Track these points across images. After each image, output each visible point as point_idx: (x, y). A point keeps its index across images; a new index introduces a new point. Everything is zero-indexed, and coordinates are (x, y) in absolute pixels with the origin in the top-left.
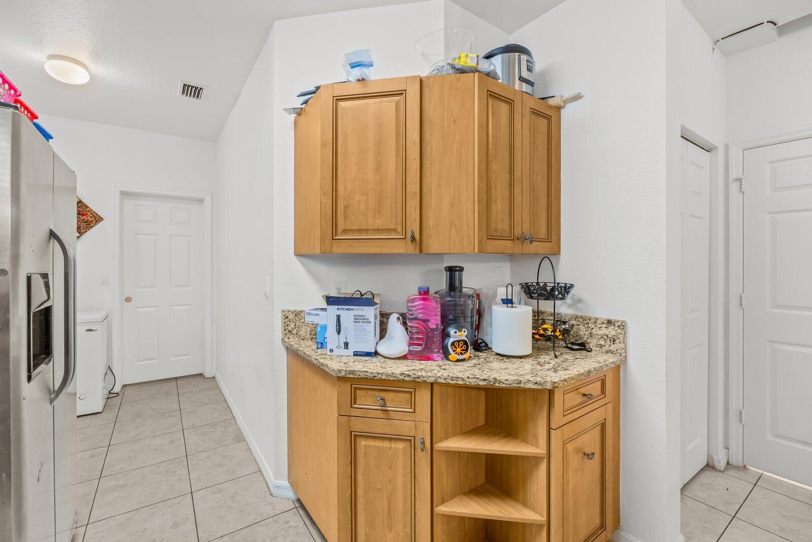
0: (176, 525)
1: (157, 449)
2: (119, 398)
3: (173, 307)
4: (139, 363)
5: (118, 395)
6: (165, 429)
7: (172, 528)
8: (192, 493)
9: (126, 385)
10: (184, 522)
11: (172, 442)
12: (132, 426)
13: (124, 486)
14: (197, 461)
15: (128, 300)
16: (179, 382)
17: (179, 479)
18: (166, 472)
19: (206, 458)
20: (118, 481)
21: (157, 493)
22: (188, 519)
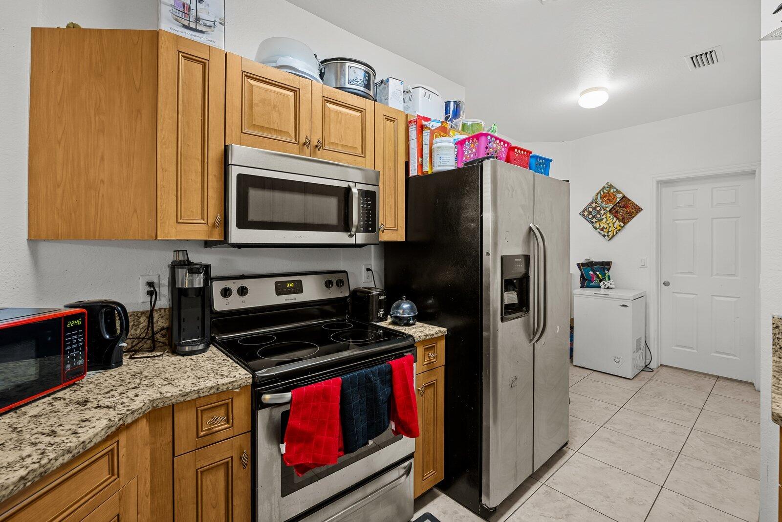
0: (631, 500)
1: (656, 431)
2: (652, 374)
3: (715, 297)
4: (676, 348)
5: (653, 371)
6: (674, 418)
7: (627, 500)
8: (662, 487)
9: (664, 366)
10: (639, 505)
11: (674, 433)
12: (648, 401)
13: (614, 443)
14: (686, 464)
15: (666, 284)
16: (719, 382)
17: (659, 469)
18: (652, 454)
19: (698, 468)
20: (612, 436)
21: (634, 465)
22: (644, 504)
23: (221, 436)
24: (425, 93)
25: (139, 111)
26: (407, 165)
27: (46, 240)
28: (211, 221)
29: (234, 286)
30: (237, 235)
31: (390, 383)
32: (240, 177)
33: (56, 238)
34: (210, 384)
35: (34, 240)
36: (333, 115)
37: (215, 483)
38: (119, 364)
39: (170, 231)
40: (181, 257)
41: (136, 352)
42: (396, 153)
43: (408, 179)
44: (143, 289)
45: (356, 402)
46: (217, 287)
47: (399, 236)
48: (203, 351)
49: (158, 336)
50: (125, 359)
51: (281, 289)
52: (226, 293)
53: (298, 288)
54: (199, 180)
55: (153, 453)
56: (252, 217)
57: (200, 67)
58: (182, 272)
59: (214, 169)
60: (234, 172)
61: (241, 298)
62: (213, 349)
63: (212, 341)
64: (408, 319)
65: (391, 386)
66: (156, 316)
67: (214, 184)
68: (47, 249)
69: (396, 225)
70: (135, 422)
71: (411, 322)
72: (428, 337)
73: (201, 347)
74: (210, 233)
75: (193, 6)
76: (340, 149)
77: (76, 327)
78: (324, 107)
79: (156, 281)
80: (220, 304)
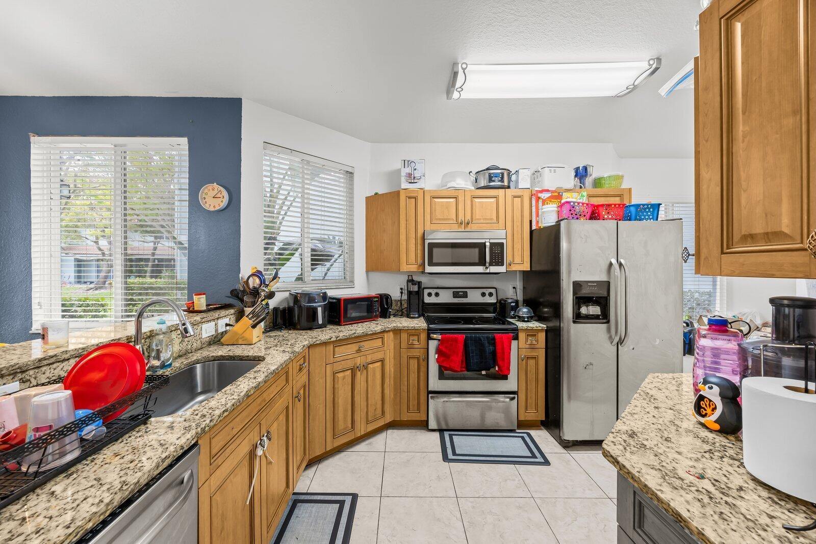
23: (416, 346)
24: (550, 170)
25: (394, 222)
26: (531, 222)
27: (370, 271)
28: (419, 263)
29: (433, 292)
30: (429, 269)
31: (494, 344)
32: (429, 244)
33: (373, 270)
34: (412, 326)
35: (367, 271)
36: (477, 204)
37: (414, 364)
38: (390, 317)
39: (405, 268)
40: (410, 278)
41: (396, 315)
42: (522, 216)
43: (531, 232)
44: (399, 291)
45: (471, 348)
46: (426, 292)
47: (526, 267)
48: (418, 318)
49: (404, 311)
50: (391, 317)
51: (456, 295)
52: (430, 295)
53: (465, 295)
54: (414, 246)
55: (394, 344)
56: (435, 261)
57: (414, 199)
58: (410, 284)
59: (419, 241)
60: (427, 242)
61: (436, 298)
62: (422, 318)
63: (423, 315)
64: (524, 318)
65: (495, 347)
66: (403, 303)
67: (419, 247)
68: (372, 274)
69: (523, 260)
70: (389, 331)
71: (526, 319)
72: (529, 328)
73: (417, 316)
74: (418, 269)
75: (412, 173)
76: (482, 221)
77: (376, 301)
78: (472, 202)
79: (403, 288)
80: (427, 300)
